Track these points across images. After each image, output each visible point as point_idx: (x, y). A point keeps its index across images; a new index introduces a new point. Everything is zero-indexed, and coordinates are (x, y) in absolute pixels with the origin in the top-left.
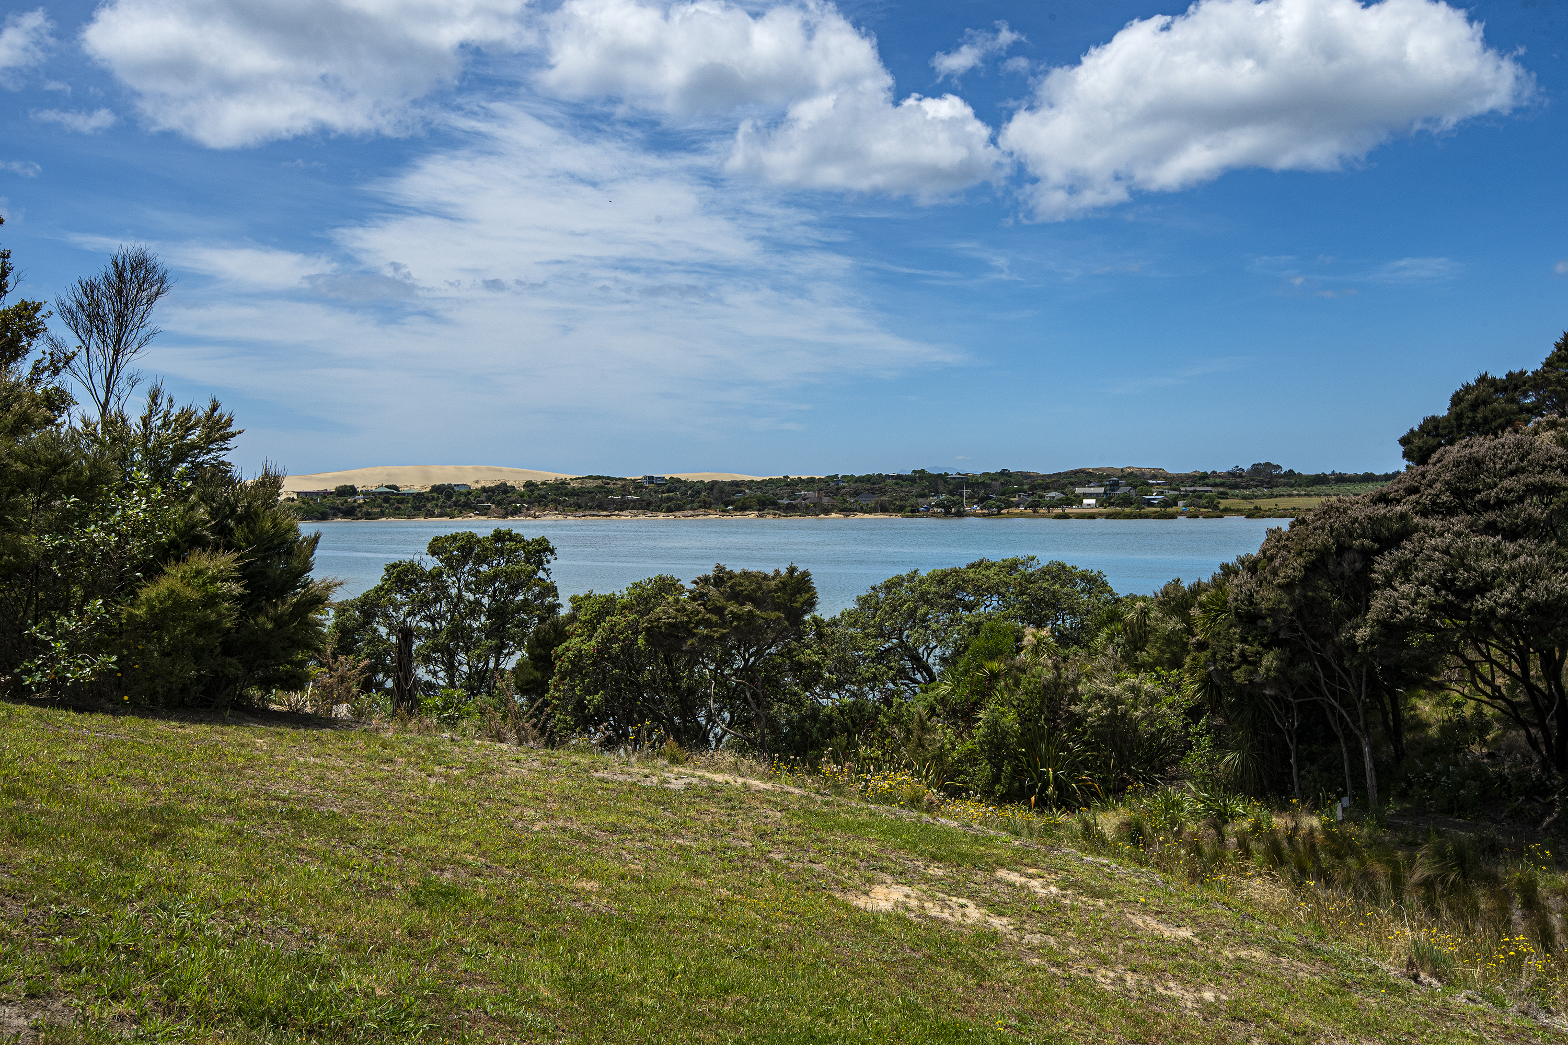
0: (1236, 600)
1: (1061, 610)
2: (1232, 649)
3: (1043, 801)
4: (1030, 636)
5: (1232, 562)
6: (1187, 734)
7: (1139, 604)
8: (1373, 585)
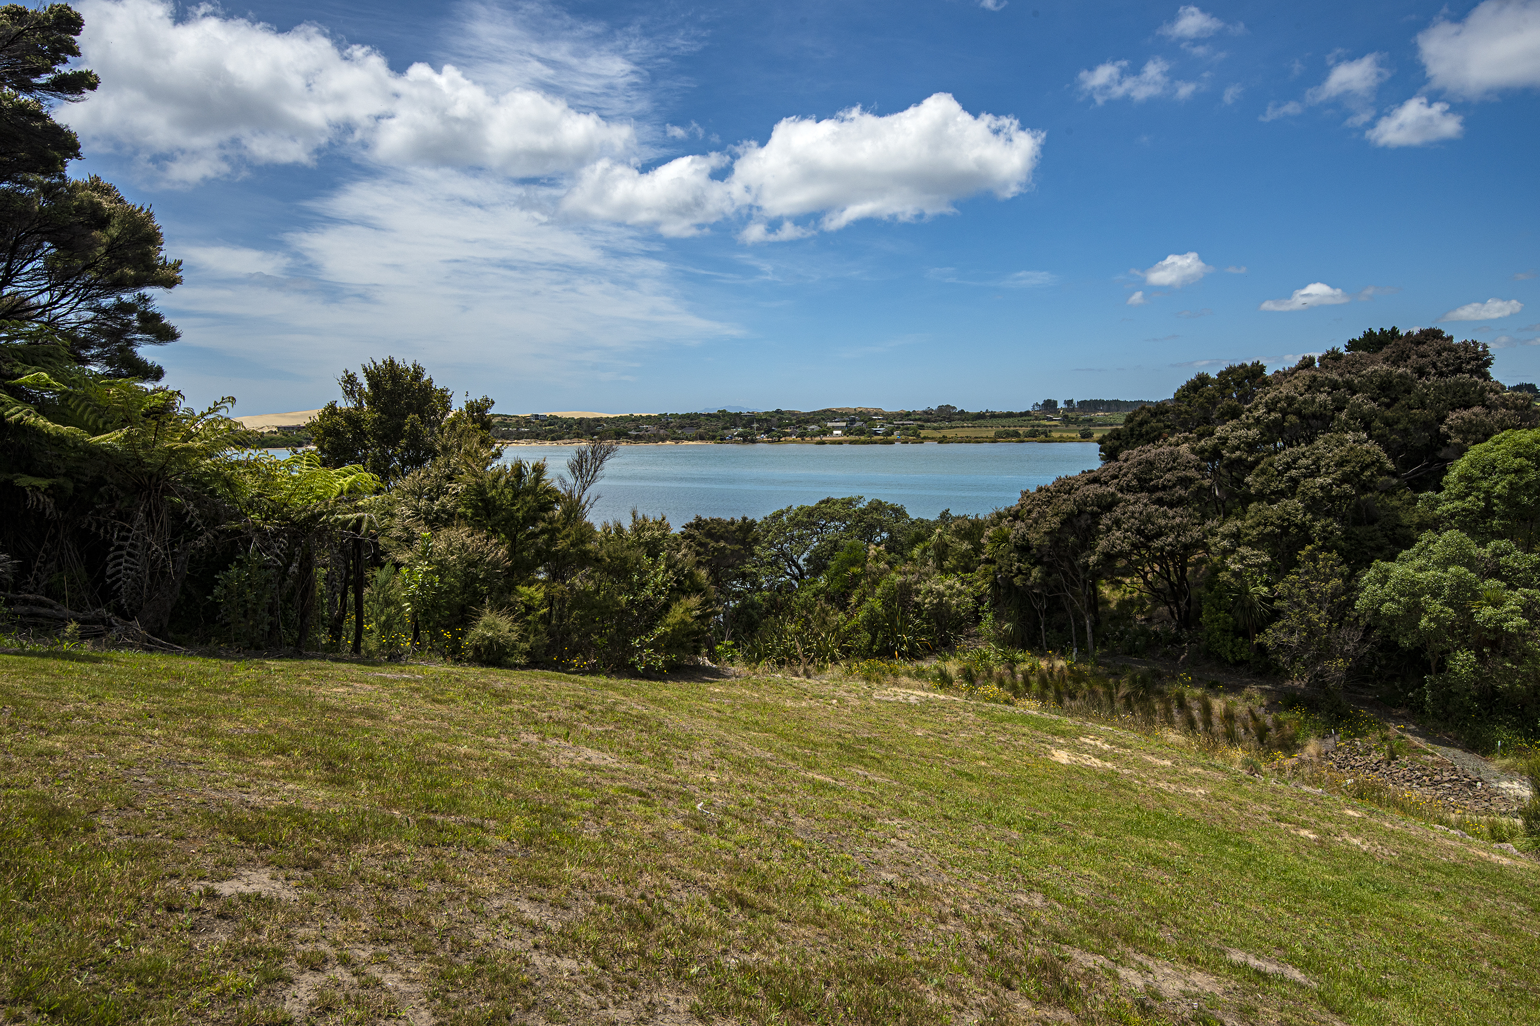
0: (1015, 538)
1: (882, 531)
2: (1011, 565)
3: (901, 654)
4: (872, 550)
5: (1002, 510)
6: (977, 610)
7: (938, 530)
8: (1099, 532)
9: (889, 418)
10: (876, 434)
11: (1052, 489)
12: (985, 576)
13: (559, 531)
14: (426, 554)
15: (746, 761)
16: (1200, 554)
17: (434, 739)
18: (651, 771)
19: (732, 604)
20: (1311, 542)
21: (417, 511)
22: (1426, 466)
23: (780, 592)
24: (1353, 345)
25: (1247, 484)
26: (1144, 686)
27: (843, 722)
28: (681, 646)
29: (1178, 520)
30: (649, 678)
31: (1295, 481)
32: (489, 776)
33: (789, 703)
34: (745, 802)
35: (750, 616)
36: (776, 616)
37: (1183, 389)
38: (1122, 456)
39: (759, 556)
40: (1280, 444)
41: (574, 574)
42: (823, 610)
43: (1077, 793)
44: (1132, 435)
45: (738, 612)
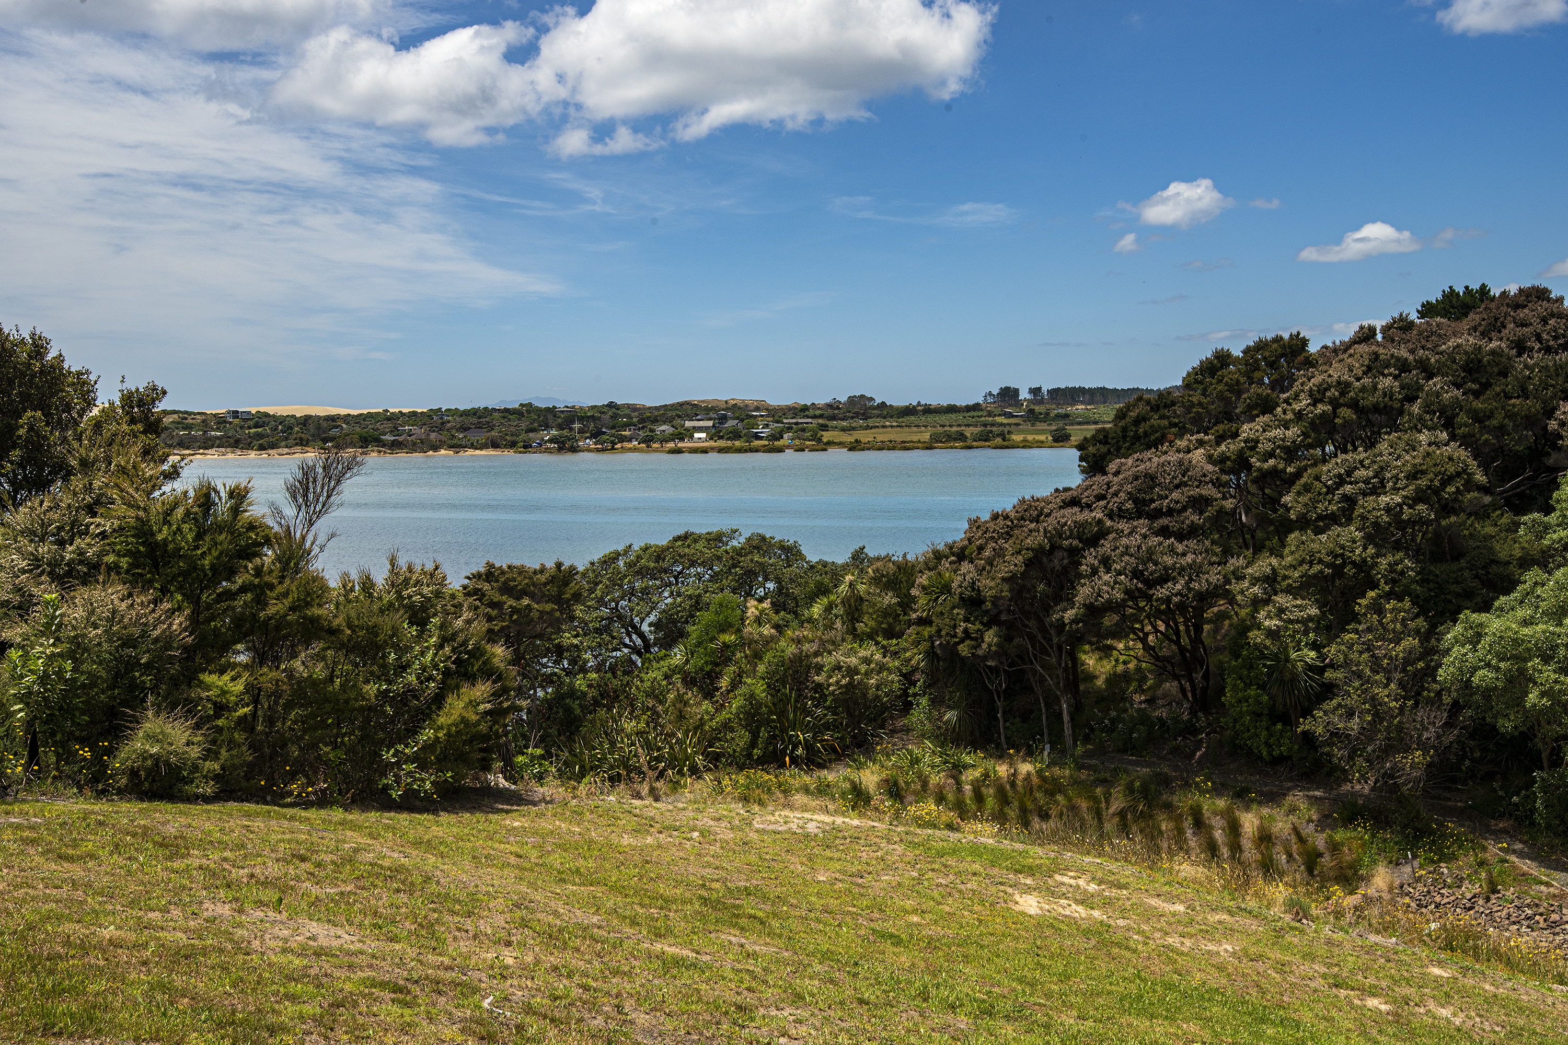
0: (960, 586)
1: (766, 579)
2: (955, 627)
3: (795, 761)
4: (752, 608)
5: (941, 547)
6: (905, 693)
7: (849, 578)
8: (1080, 576)
9: (776, 413)
10: (757, 437)
11: (1012, 515)
12: (916, 644)
13: (271, 587)
14: (53, 628)
15: (561, 931)
16: (1221, 605)
17: (60, 918)
18: (411, 952)
19: (540, 693)
20: (1374, 586)
21: (36, 561)
22: (1529, 478)
23: (614, 673)
24: (1427, 310)
25: (1285, 506)
26: (1145, 798)
27: (709, 865)
28: (461, 758)
29: (1189, 558)
30: (412, 809)
31: (1351, 501)
32: (149, 972)
33: (627, 840)
34: (560, 993)
35: (568, 710)
36: (610, 709)
37: (1195, 372)
38: (1112, 467)
39: (582, 621)
40: (1330, 448)
41: (294, 656)
42: (680, 698)
43: (1052, 957)
44: (1124, 437)
45: (550, 704)
